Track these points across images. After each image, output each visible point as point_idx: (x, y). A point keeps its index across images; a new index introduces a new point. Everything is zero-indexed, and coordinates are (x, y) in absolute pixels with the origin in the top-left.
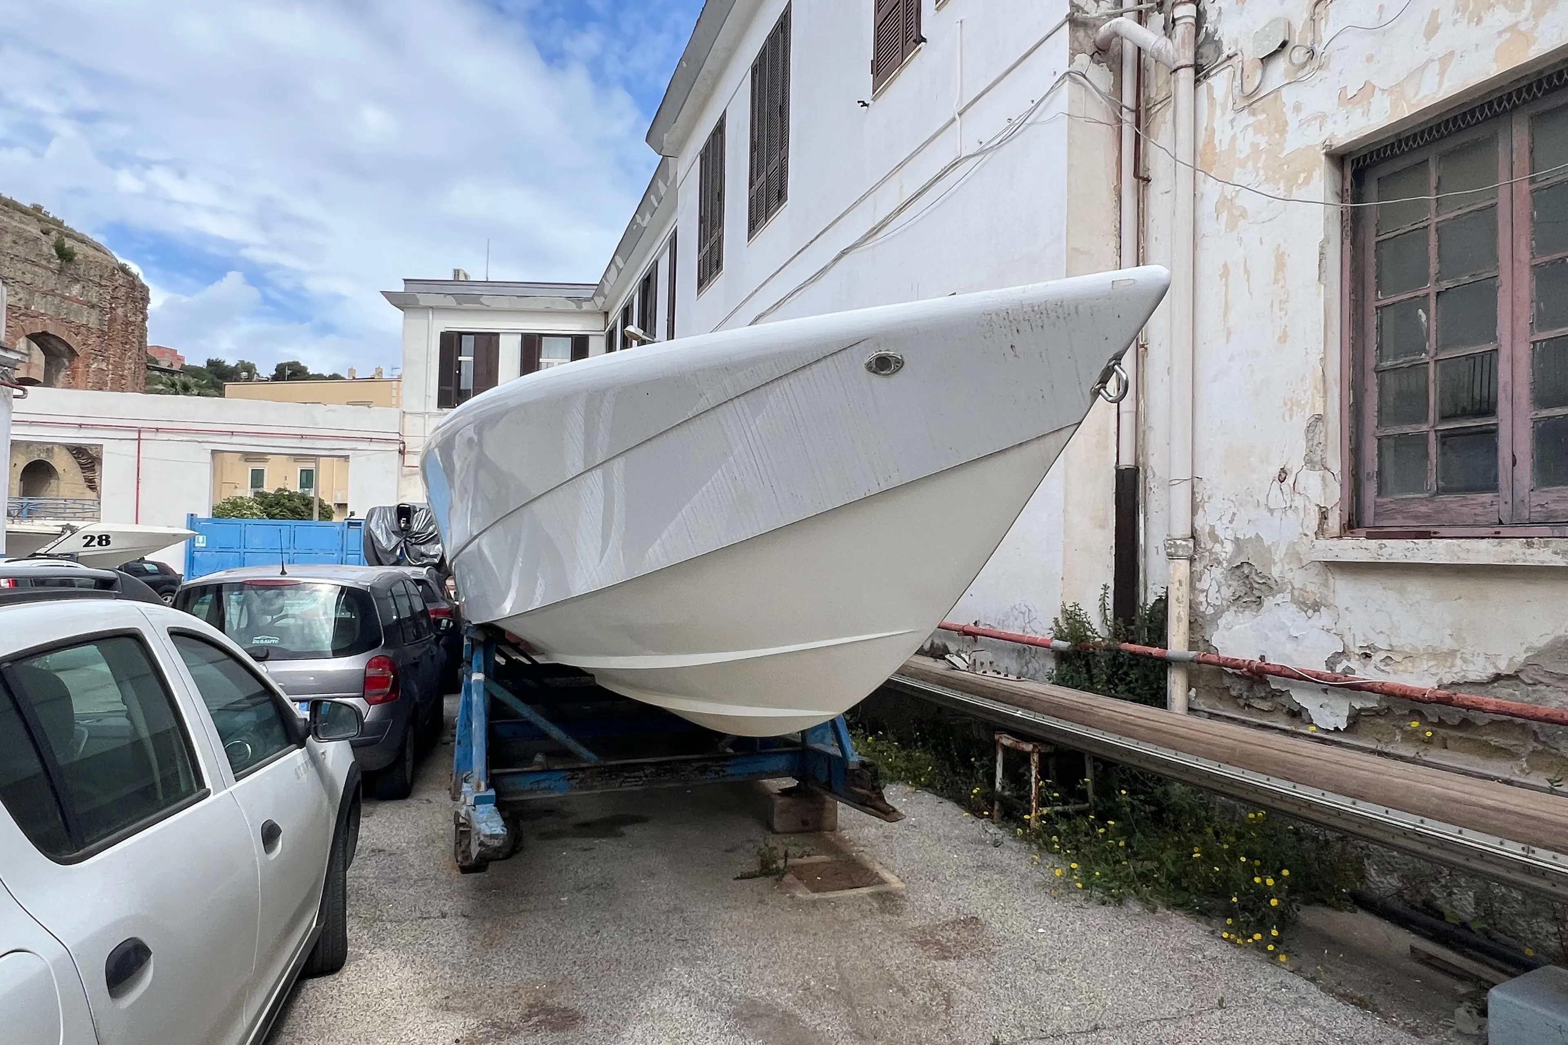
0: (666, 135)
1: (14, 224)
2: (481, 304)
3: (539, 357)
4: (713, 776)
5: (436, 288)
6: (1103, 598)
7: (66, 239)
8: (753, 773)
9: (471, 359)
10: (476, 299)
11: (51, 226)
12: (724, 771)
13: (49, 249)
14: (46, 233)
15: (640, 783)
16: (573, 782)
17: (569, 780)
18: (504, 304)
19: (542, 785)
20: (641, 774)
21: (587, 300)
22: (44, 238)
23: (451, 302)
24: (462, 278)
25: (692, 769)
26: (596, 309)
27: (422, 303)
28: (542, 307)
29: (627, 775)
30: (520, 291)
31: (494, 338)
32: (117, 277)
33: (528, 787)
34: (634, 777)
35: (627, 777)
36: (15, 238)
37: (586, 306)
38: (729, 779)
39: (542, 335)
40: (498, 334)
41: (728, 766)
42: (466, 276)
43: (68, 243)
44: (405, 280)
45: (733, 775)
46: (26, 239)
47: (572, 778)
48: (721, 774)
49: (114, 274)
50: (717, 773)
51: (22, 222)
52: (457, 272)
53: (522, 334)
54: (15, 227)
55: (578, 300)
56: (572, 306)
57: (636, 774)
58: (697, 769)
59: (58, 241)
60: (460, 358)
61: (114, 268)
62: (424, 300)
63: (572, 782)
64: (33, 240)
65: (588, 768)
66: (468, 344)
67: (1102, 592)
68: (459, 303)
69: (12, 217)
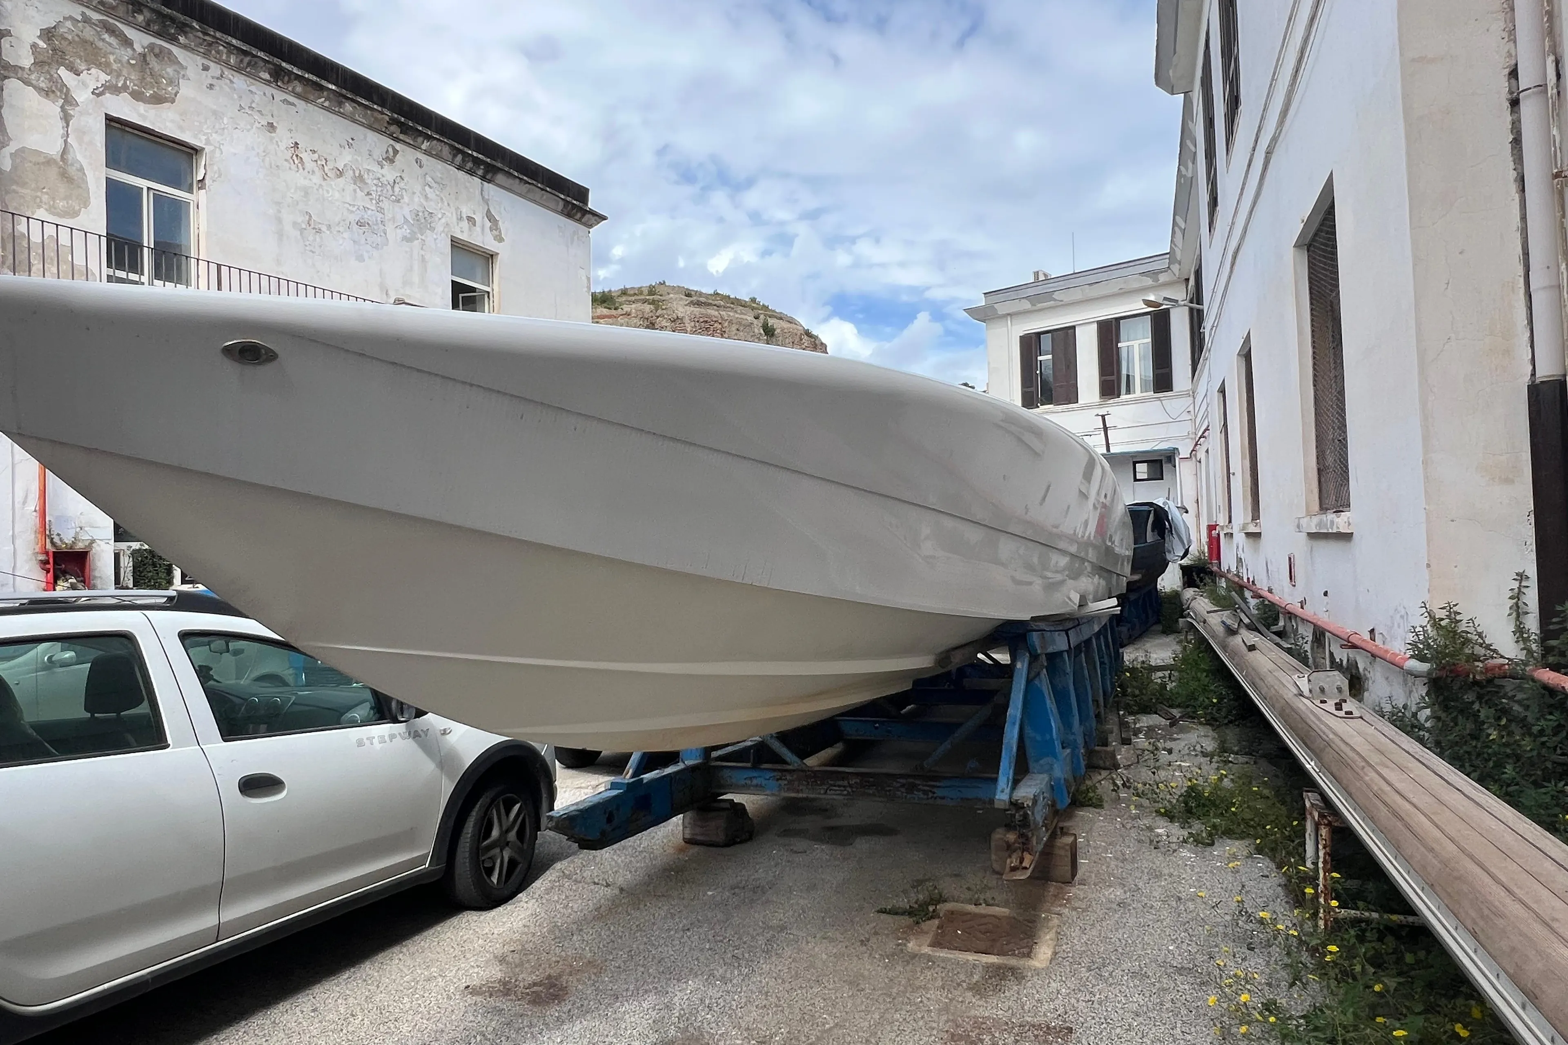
0: (1171, 72)
1: (737, 316)
2: (1055, 300)
3: (1118, 341)
4: (922, 796)
5: (1012, 295)
6: (1517, 596)
7: (769, 319)
8: (968, 799)
9: (1050, 357)
10: (1048, 296)
11: (760, 312)
12: (934, 793)
13: (759, 330)
14: (757, 318)
15: (845, 792)
16: (783, 782)
17: (778, 780)
18: (1077, 295)
19: (755, 782)
20: (845, 783)
21: (1162, 271)
22: (755, 321)
23: (1027, 305)
24: (1042, 278)
25: (899, 785)
26: (1175, 278)
27: (1000, 313)
28: (1116, 290)
29: (832, 782)
30: (1092, 279)
31: (1070, 331)
32: (804, 341)
33: (743, 782)
34: (839, 786)
35: (831, 785)
36: (737, 327)
37: (1163, 278)
38: (939, 802)
39: (1118, 320)
40: (1073, 328)
41: (939, 787)
42: (1045, 275)
43: (771, 322)
44: (985, 294)
45: (943, 798)
46: (744, 325)
47: (781, 779)
48: (930, 795)
49: (801, 340)
50: (925, 792)
51: (742, 313)
52: (1037, 274)
53: (1098, 322)
54: (737, 318)
55: (1154, 274)
56: (1149, 282)
57: (840, 783)
58: (903, 786)
59: (764, 322)
60: (1040, 358)
61: (801, 334)
62: (1001, 309)
63: (780, 782)
64: (748, 326)
65: (794, 771)
66: (1046, 342)
67: (1516, 585)
68: (1033, 305)
69: (736, 312)
